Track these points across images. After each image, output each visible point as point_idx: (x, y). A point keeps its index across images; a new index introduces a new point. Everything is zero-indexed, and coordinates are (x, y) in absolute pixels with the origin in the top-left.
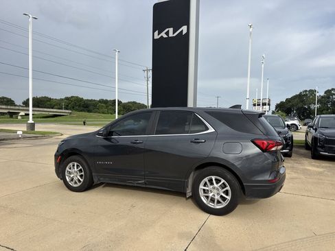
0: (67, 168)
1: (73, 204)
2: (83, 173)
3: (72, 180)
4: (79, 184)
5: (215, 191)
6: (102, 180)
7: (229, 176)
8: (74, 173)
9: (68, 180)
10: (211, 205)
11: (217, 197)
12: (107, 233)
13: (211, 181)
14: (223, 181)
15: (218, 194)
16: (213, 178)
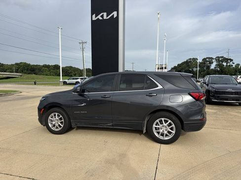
0: (50, 118)
1: (60, 144)
2: (63, 121)
3: (54, 126)
4: (60, 129)
5: (164, 128)
6: (79, 125)
7: (174, 118)
8: (55, 120)
9: (50, 126)
10: (161, 138)
11: (166, 132)
12: (98, 161)
13: (161, 121)
14: (170, 121)
15: (166, 130)
16: (163, 119)
